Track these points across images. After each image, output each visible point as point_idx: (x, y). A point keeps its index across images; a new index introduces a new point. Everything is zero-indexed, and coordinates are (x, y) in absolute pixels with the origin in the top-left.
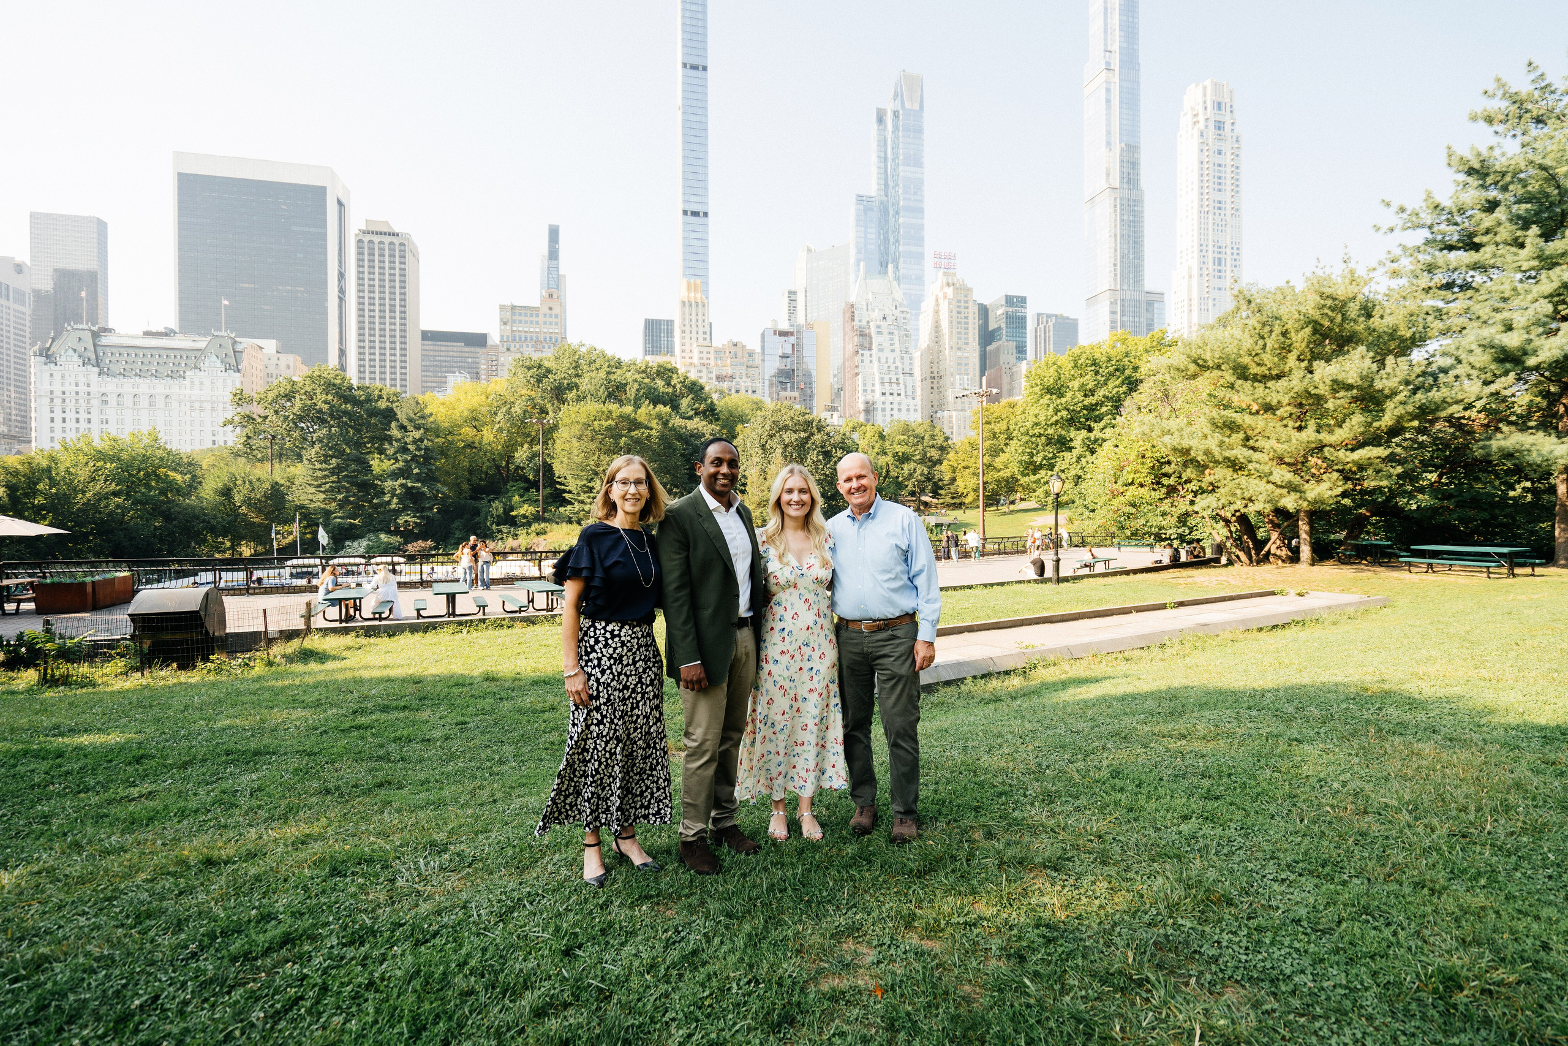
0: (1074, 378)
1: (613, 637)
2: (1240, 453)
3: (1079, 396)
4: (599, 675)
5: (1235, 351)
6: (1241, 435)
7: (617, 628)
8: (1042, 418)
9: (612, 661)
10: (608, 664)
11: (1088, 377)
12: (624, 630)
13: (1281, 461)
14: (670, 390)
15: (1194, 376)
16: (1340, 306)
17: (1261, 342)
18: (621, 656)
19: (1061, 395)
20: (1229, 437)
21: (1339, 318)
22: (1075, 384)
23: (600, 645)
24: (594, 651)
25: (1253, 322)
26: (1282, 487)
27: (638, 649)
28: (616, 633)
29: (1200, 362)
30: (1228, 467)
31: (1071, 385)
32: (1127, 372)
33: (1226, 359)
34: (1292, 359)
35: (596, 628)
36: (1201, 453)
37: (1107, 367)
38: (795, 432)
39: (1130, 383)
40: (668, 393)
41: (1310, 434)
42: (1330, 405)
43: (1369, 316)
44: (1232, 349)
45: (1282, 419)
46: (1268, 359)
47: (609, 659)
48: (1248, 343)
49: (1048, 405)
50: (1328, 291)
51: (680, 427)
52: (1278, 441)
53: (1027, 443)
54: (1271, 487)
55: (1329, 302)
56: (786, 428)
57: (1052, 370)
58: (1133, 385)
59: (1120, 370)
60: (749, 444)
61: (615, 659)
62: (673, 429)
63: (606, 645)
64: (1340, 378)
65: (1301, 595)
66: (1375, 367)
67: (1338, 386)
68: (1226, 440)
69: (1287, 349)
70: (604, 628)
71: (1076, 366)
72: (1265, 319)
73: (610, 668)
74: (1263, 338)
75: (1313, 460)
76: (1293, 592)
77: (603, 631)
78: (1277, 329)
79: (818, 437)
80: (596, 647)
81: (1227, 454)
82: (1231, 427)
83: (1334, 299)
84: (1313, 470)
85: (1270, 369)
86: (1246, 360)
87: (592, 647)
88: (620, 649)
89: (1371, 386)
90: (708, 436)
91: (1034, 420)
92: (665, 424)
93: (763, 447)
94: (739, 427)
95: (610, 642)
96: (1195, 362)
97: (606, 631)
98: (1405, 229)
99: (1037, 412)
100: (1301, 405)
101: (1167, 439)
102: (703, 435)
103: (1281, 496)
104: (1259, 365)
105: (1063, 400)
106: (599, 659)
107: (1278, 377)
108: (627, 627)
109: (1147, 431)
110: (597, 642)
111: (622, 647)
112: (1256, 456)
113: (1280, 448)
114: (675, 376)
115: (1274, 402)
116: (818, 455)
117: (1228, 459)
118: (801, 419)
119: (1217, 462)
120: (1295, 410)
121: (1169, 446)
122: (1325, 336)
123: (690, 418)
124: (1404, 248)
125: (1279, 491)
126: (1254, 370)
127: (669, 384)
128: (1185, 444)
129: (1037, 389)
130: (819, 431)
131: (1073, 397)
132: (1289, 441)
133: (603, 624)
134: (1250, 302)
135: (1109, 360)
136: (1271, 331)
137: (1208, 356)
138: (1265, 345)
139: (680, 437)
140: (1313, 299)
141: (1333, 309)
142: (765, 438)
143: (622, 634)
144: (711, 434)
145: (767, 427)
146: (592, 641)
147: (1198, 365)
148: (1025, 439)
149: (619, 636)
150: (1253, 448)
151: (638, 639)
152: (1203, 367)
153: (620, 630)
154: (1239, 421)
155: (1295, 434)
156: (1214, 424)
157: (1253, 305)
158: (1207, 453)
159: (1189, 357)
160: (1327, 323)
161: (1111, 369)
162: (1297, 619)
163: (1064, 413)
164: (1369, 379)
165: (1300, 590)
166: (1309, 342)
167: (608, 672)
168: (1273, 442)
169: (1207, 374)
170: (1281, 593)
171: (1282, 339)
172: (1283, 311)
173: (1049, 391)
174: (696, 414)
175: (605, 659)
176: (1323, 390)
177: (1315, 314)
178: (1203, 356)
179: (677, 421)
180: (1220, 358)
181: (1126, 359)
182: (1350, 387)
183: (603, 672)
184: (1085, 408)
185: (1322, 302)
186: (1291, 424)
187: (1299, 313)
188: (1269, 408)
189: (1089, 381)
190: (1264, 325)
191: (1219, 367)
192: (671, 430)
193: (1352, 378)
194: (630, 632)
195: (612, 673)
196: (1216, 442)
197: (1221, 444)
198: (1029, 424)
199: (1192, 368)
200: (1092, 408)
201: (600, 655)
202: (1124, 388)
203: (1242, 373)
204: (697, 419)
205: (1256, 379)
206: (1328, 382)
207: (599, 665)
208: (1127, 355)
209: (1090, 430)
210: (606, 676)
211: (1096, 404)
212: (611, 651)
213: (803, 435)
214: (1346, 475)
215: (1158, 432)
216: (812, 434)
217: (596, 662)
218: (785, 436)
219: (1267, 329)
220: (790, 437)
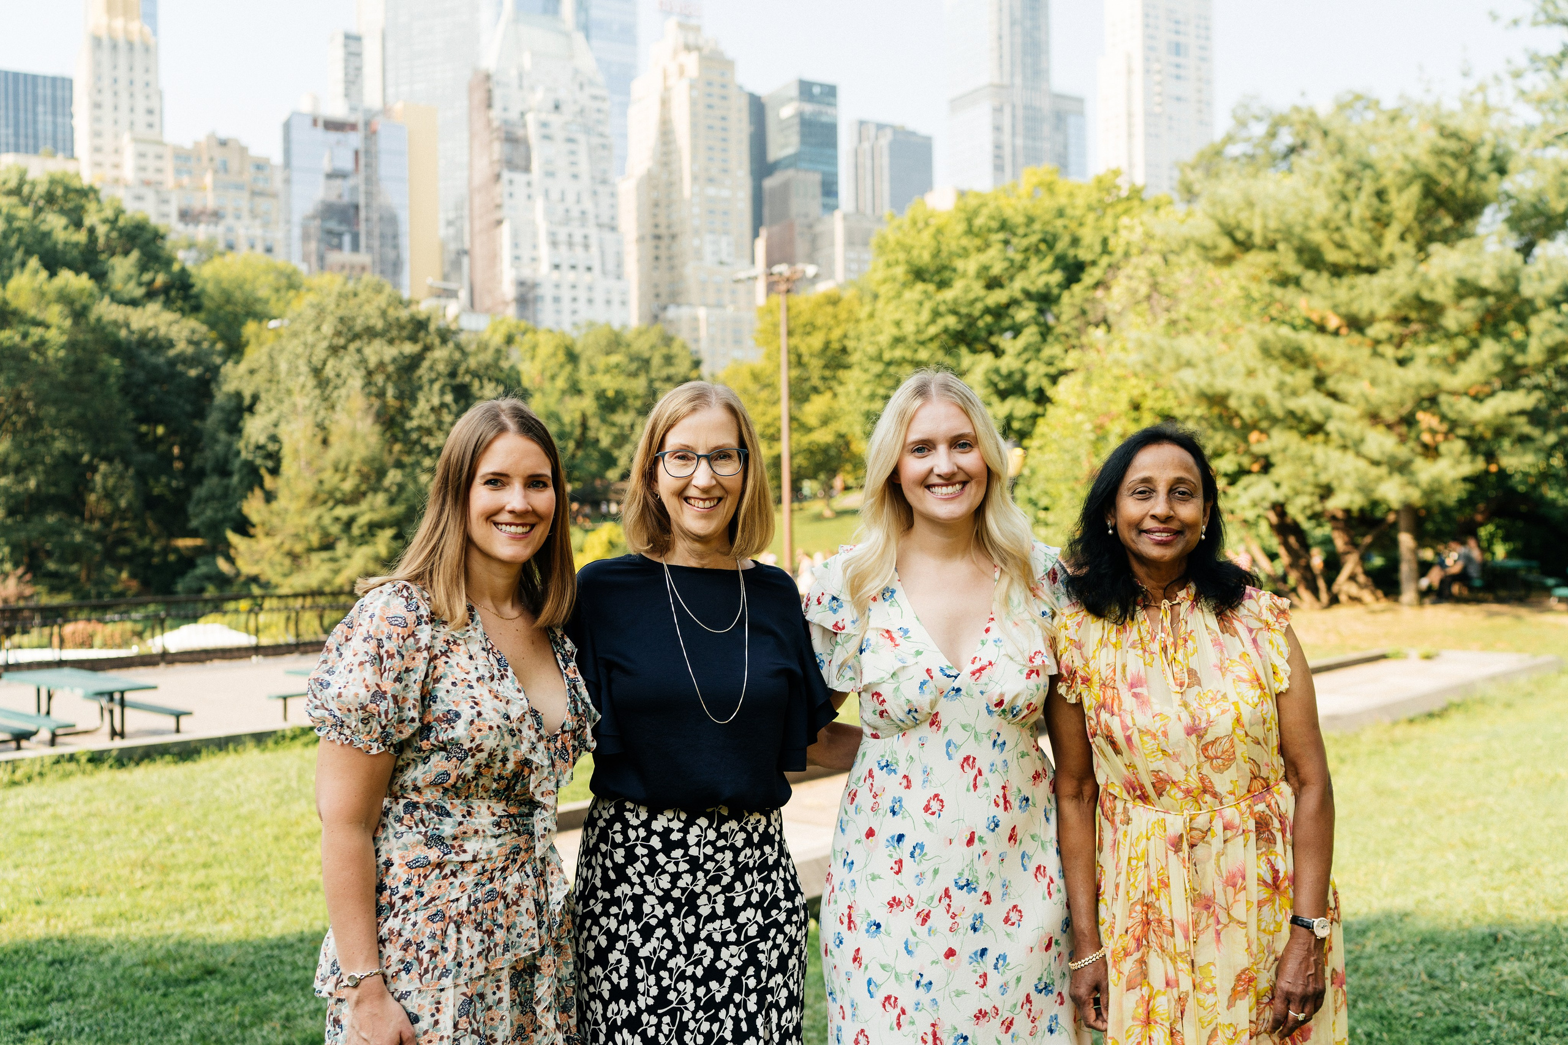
0: (965, 253)
1: (668, 846)
2: (1312, 403)
3: (978, 289)
4: (637, 940)
5: (1300, 218)
6: (1311, 373)
7: (676, 825)
8: (909, 328)
9: (670, 907)
10: (659, 912)
11: (994, 252)
12: (694, 831)
13: (1374, 417)
14: (81, 237)
15: (1228, 260)
16: (1466, 154)
17: (1343, 207)
18: (693, 897)
19: (943, 284)
20: (1292, 374)
21: (1462, 174)
22: (970, 266)
23: (639, 867)
24: (624, 878)
25: (1331, 168)
26: (1376, 463)
27: (739, 876)
28: (675, 836)
29: (1240, 235)
30: (1291, 428)
31: (959, 264)
32: (1061, 246)
33: (1287, 233)
34: (1391, 236)
35: (626, 825)
36: (1247, 402)
37: (1025, 235)
38: (391, 342)
39: (1066, 268)
40: (76, 245)
41: (1419, 373)
42: (1451, 320)
43: (1502, 171)
44: (1293, 216)
45: (1377, 342)
46: (1357, 238)
47: (662, 901)
48: (1323, 206)
49: (921, 304)
50: (1452, 124)
51: (115, 323)
52: (1374, 382)
53: (879, 376)
54: (1362, 464)
55: (1453, 145)
56: (371, 333)
57: (926, 236)
58: (1074, 271)
59: (1049, 241)
60: (283, 366)
61: (677, 902)
62: (101, 330)
63: (653, 868)
64: (1469, 275)
65: (1428, 657)
66: (1519, 258)
67: (1466, 289)
68: (1288, 379)
69: (1382, 221)
70: (646, 824)
71: (970, 231)
72: (1350, 165)
73: (665, 923)
74: (1345, 198)
75: (1426, 419)
76: (1414, 654)
77: (642, 833)
78: (1369, 187)
79: (440, 354)
80: (630, 871)
81: (1294, 404)
82: (1295, 357)
83: (1460, 139)
84: (1426, 438)
85: (1358, 255)
86: (1318, 237)
87: (620, 869)
88: (687, 878)
89: (1515, 291)
90: (181, 346)
91: (895, 332)
92: (79, 314)
93: (317, 372)
94: (250, 328)
95: (661, 859)
96: (1230, 234)
97: (651, 833)
98: (1535, 24)
99: (898, 316)
100: (1405, 321)
101: (1187, 375)
102: (171, 344)
103: (1380, 479)
104: (1341, 246)
105: (948, 295)
106: (638, 901)
107: (1371, 271)
108: (703, 822)
109: (1150, 360)
110: (631, 858)
111: (692, 871)
112: (1337, 408)
113: (1377, 395)
114: (92, 207)
115: (1364, 314)
116: (442, 392)
117: (1292, 413)
118: (404, 314)
119: (1274, 420)
120: (1398, 330)
121: (1193, 390)
122: (1440, 202)
123: (134, 303)
124: (1534, 58)
125: (1374, 472)
126: (1333, 255)
127: (78, 224)
128: (1220, 385)
129: (900, 271)
130: (444, 341)
131: (967, 289)
132: (1389, 382)
133: (644, 816)
134: (1325, 134)
135: (1030, 220)
136: (1359, 189)
137: (1257, 227)
138: (1348, 216)
139: (116, 347)
140: (1428, 137)
141: (1456, 156)
142: (320, 353)
143: (691, 839)
144: (190, 342)
145: (327, 329)
146: (619, 856)
147: (1236, 242)
148: (878, 368)
149: (683, 844)
150: (1334, 395)
151: (736, 851)
152: (1244, 245)
153: (685, 831)
154: (1308, 348)
155: (1400, 371)
156: (1266, 351)
157: (1331, 140)
158: (1259, 402)
159: (1221, 225)
160: (1445, 181)
161: (1034, 239)
162: (1456, 699)
163: (951, 321)
164: (1513, 279)
165: (1427, 648)
166: (1419, 212)
167: (660, 932)
168: (1364, 386)
169: (1252, 257)
170: (1397, 656)
171: (1375, 201)
172: (1374, 154)
173: (919, 274)
174: (151, 295)
175: (651, 900)
176: (1442, 294)
177: (1429, 163)
178: (1246, 225)
179: (106, 310)
180: (1277, 231)
181: (1059, 223)
182: (1483, 293)
183: (647, 933)
184: (988, 311)
185: (1443, 143)
186: (1389, 351)
187: (1406, 158)
188: (1356, 324)
189: (995, 259)
190: (1349, 175)
191: (1272, 247)
192: (93, 330)
193: (1488, 279)
194: (712, 835)
195: (669, 935)
196: (1273, 382)
197: (1281, 386)
198: (884, 339)
199: (1225, 246)
200: (999, 312)
201: (638, 890)
202: (1057, 277)
203: (1312, 258)
204: (153, 307)
205: (1337, 271)
206: (1451, 281)
207: (638, 915)
208: (1061, 213)
209: (997, 352)
210: (654, 943)
211: (1008, 306)
212: (665, 882)
213: (409, 348)
214: (1474, 444)
215: (1168, 363)
216: (427, 348)
217: (629, 907)
218: (368, 351)
219: (1353, 183)
220: (378, 352)
